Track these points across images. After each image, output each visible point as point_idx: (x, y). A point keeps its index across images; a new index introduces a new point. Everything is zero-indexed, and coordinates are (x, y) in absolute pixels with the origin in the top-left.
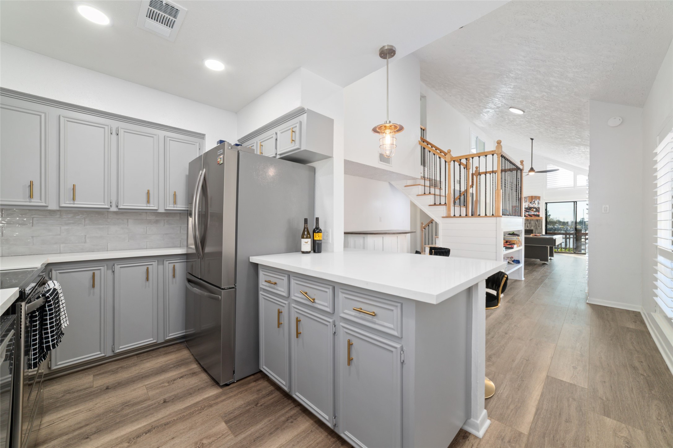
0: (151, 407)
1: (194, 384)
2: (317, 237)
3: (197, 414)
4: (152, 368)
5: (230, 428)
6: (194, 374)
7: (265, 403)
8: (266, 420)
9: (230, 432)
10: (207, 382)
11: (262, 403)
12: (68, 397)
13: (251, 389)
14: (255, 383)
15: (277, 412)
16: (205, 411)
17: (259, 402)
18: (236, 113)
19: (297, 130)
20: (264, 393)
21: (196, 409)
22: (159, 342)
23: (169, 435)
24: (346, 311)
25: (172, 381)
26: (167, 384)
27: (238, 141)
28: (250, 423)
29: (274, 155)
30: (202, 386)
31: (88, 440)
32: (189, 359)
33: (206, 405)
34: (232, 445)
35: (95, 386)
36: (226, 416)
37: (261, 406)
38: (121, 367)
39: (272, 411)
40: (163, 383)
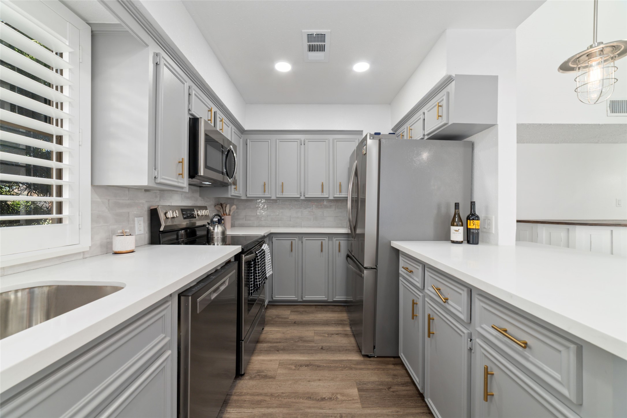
0: (313, 348)
1: (344, 344)
2: (473, 225)
3: (339, 370)
4: (321, 318)
5: (361, 397)
6: (346, 335)
7: (397, 391)
8: (394, 409)
9: (359, 401)
10: (353, 347)
11: (395, 390)
12: (277, 319)
13: (388, 371)
14: (393, 366)
15: (407, 408)
16: (346, 370)
17: (392, 387)
18: (390, 104)
19: (444, 103)
20: (399, 380)
21: (340, 365)
22: (329, 301)
23: (318, 377)
24: (484, 326)
25: (331, 334)
26: (327, 335)
27: (392, 130)
28: (378, 403)
29: (422, 137)
30: (349, 348)
31: (278, 352)
32: (346, 321)
33: (348, 366)
34: (358, 413)
35: (290, 318)
36: (360, 384)
37: (393, 392)
38: (305, 311)
39: (402, 403)
40: (325, 333)
